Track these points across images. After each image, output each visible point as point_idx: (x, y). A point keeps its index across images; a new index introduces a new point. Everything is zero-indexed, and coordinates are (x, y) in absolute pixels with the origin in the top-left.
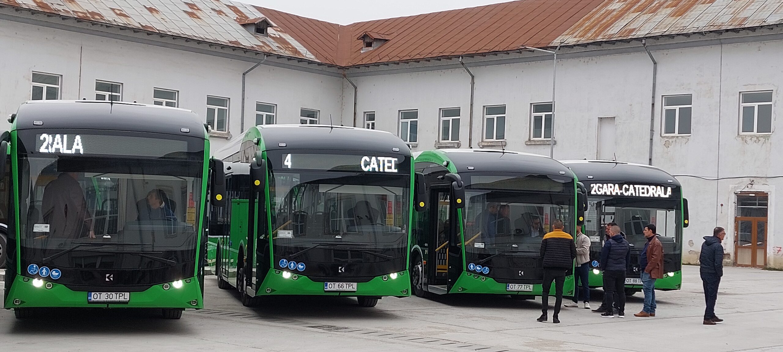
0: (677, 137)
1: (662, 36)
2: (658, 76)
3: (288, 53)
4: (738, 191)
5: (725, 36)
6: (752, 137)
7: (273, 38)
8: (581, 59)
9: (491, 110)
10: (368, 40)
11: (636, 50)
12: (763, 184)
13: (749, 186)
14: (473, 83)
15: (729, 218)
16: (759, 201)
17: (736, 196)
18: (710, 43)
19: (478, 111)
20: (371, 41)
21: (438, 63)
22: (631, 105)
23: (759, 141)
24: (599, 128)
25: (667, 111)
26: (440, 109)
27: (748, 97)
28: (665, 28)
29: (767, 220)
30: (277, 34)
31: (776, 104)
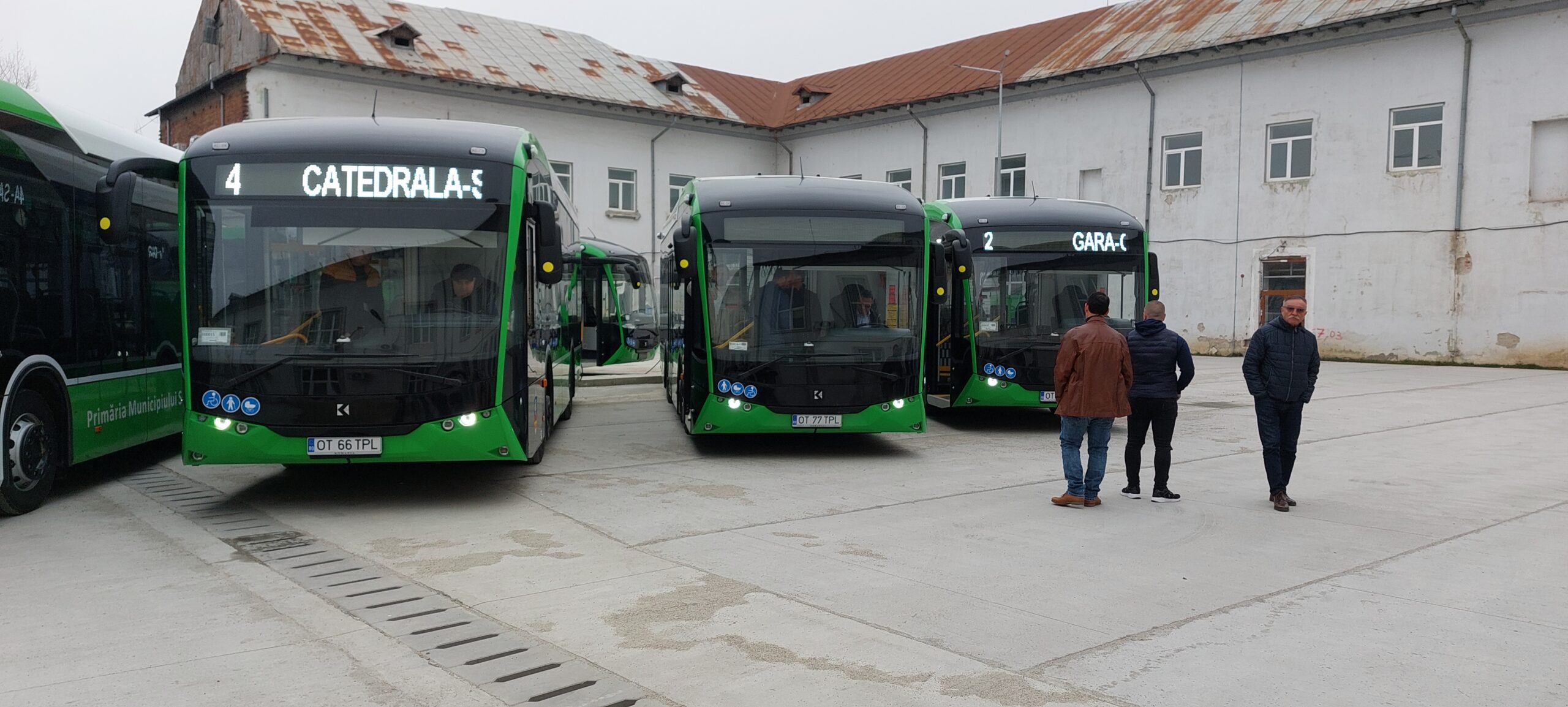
0: (1183, 190)
1: (1161, 56)
2: (1157, 112)
3: (705, 114)
4: (1265, 256)
5: (1247, 50)
6: (1284, 183)
7: (690, 97)
8: (1057, 97)
9: (948, 169)
10: (805, 95)
11: (1128, 79)
12: (1299, 246)
13: (1280, 249)
14: (926, 137)
15: (1252, 293)
16: (1293, 268)
17: (1262, 264)
18: (1226, 62)
19: (933, 172)
20: (808, 95)
21: (882, 115)
22: (1122, 152)
23: (1294, 188)
24: (1082, 185)
25: (1169, 156)
26: (888, 172)
27: (1278, 131)
28: (1166, 46)
29: (1305, 294)
30: (695, 93)
31: (1317, 138)
